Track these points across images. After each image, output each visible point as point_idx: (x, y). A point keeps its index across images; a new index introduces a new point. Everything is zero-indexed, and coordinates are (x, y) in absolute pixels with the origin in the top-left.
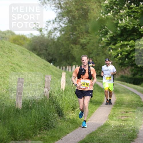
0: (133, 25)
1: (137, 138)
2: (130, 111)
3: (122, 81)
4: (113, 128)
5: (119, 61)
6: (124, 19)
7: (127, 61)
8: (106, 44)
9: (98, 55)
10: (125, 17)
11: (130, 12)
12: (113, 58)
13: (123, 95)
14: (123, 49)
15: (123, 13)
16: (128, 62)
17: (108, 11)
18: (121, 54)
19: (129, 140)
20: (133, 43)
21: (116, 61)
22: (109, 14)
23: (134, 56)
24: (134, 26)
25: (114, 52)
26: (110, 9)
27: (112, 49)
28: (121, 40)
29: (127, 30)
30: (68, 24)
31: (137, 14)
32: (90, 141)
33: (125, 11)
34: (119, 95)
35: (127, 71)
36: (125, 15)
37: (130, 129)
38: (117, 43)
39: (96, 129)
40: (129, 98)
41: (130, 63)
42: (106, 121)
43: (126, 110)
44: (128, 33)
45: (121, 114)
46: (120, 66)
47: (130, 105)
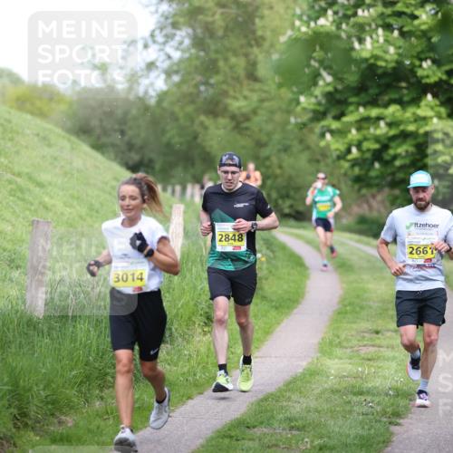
0: (396, 57)
1: (409, 415)
2: (388, 330)
3: (360, 232)
4: (334, 381)
5: (353, 170)
6: (368, 39)
7: (377, 170)
8: (310, 115)
9: (285, 151)
10: (374, 30)
11: (389, 16)
12: (334, 162)
13: (365, 277)
14: (365, 132)
15: (364, 17)
16: (382, 173)
17: (318, 11)
18: (359, 146)
19: (385, 422)
20: (398, 114)
21: (342, 171)
22: (322, 21)
23: (400, 155)
24: (401, 59)
25: (337, 141)
26: (326, 3)
27: (332, 132)
28: (359, 104)
29: (380, 71)
30: (193, 51)
31: (409, 20)
32: (262, 423)
33: (371, 10)
34: (352, 277)
35: (377, 202)
36: (373, 26)
37: (388, 385)
38: (346, 112)
39: (281, 385)
40: (383, 287)
41: (389, 175)
42: (310, 360)
43: (375, 327)
44: (383, 81)
45: (359, 338)
46: (356, 187)
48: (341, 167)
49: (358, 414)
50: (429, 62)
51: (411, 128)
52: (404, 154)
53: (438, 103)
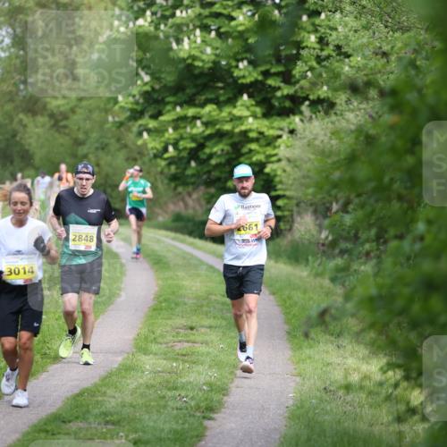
0: (213, 57)
1: (223, 410)
2: (202, 327)
3: (176, 230)
4: (149, 376)
5: (169, 169)
6: (186, 39)
7: (193, 168)
8: (128, 114)
9: (103, 149)
10: (191, 30)
11: (206, 17)
12: (150, 160)
13: (181, 274)
14: (181, 131)
15: (183, 18)
16: (198, 172)
17: (137, 12)
18: (175, 145)
19: (199, 417)
20: (214, 113)
21: (159, 169)
22: (140, 22)
23: (216, 153)
24: (217, 59)
25: (154, 140)
26: (145, 4)
27: (149, 131)
28: (176, 104)
29: (197, 72)
30: (12, 50)
31: (227, 22)
32: (77, 418)
33: (189, 11)
34: (168, 274)
35: (193, 200)
36: (191, 27)
37: (202, 381)
38: (164, 112)
39: (96, 380)
40: (198, 284)
41: (205, 173)
42: (126, 355)
43: (189, 323)
44: (199, 82)
45: (174, 333)
46: (173, 185)
47: (202, 306)
48: (157, 165)
49: (173, 409)
50: (245, 63)
51: (227, 127)
52: (219, 152)
53: (254, 103)
